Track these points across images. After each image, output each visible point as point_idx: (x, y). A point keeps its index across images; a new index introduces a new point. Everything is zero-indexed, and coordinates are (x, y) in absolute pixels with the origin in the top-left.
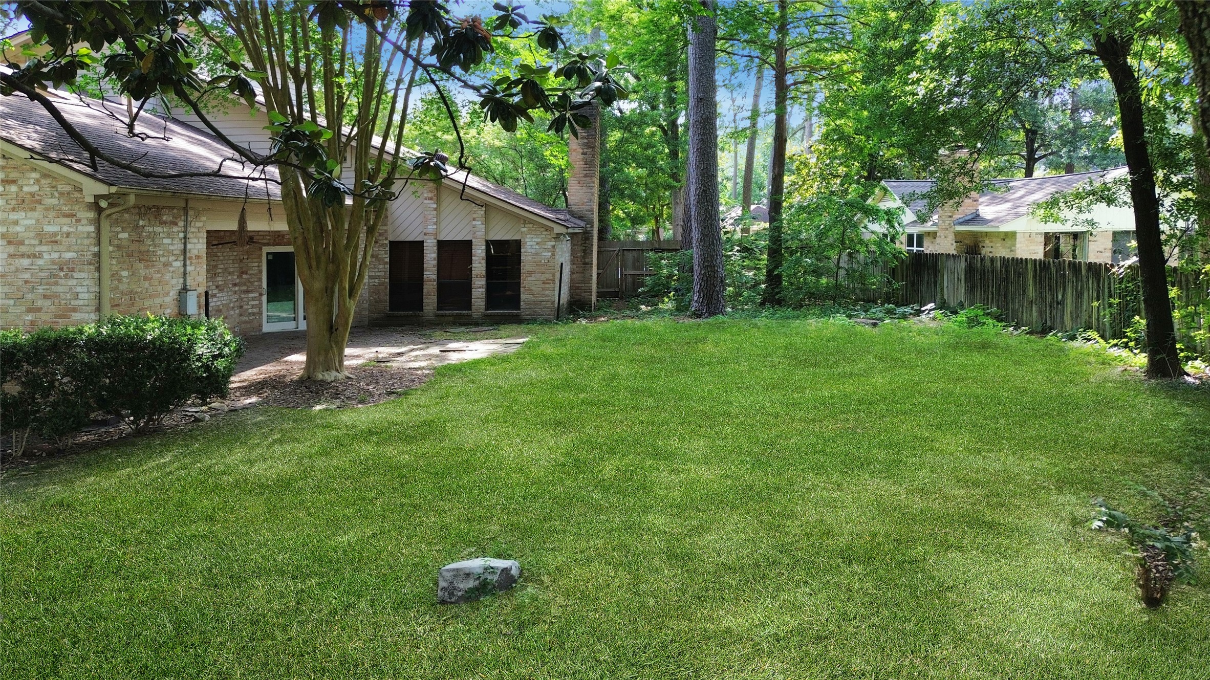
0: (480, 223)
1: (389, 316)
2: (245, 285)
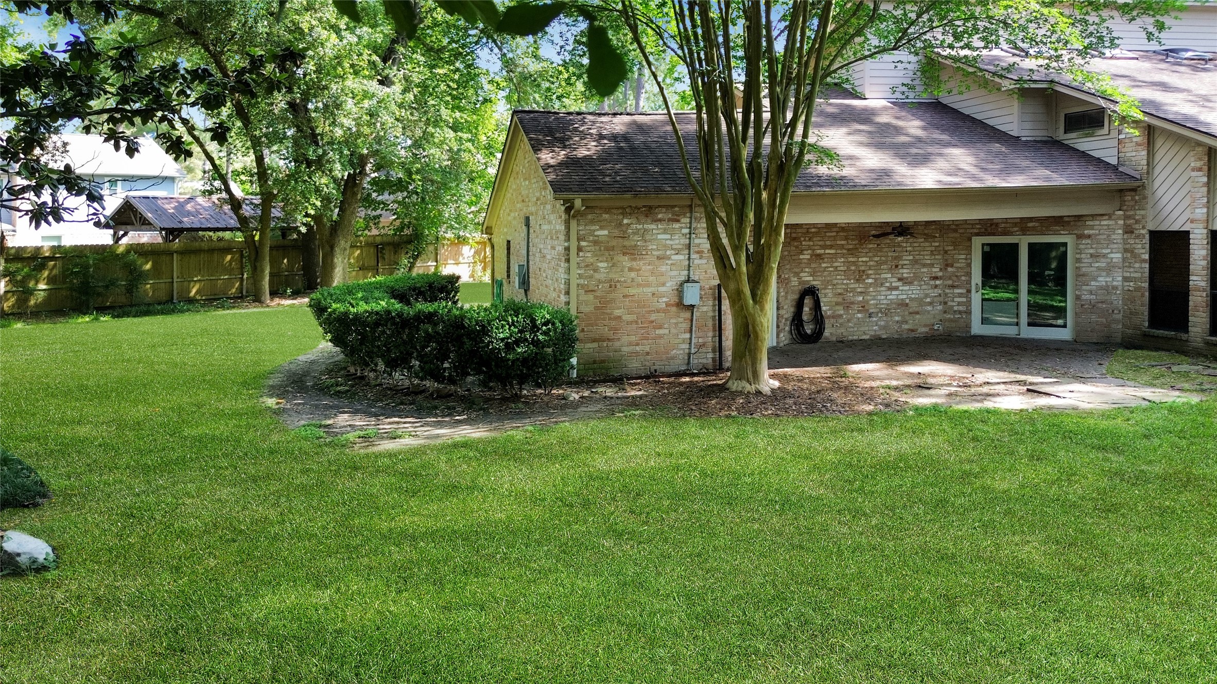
1: (1146, 335)
2: (950, 278)
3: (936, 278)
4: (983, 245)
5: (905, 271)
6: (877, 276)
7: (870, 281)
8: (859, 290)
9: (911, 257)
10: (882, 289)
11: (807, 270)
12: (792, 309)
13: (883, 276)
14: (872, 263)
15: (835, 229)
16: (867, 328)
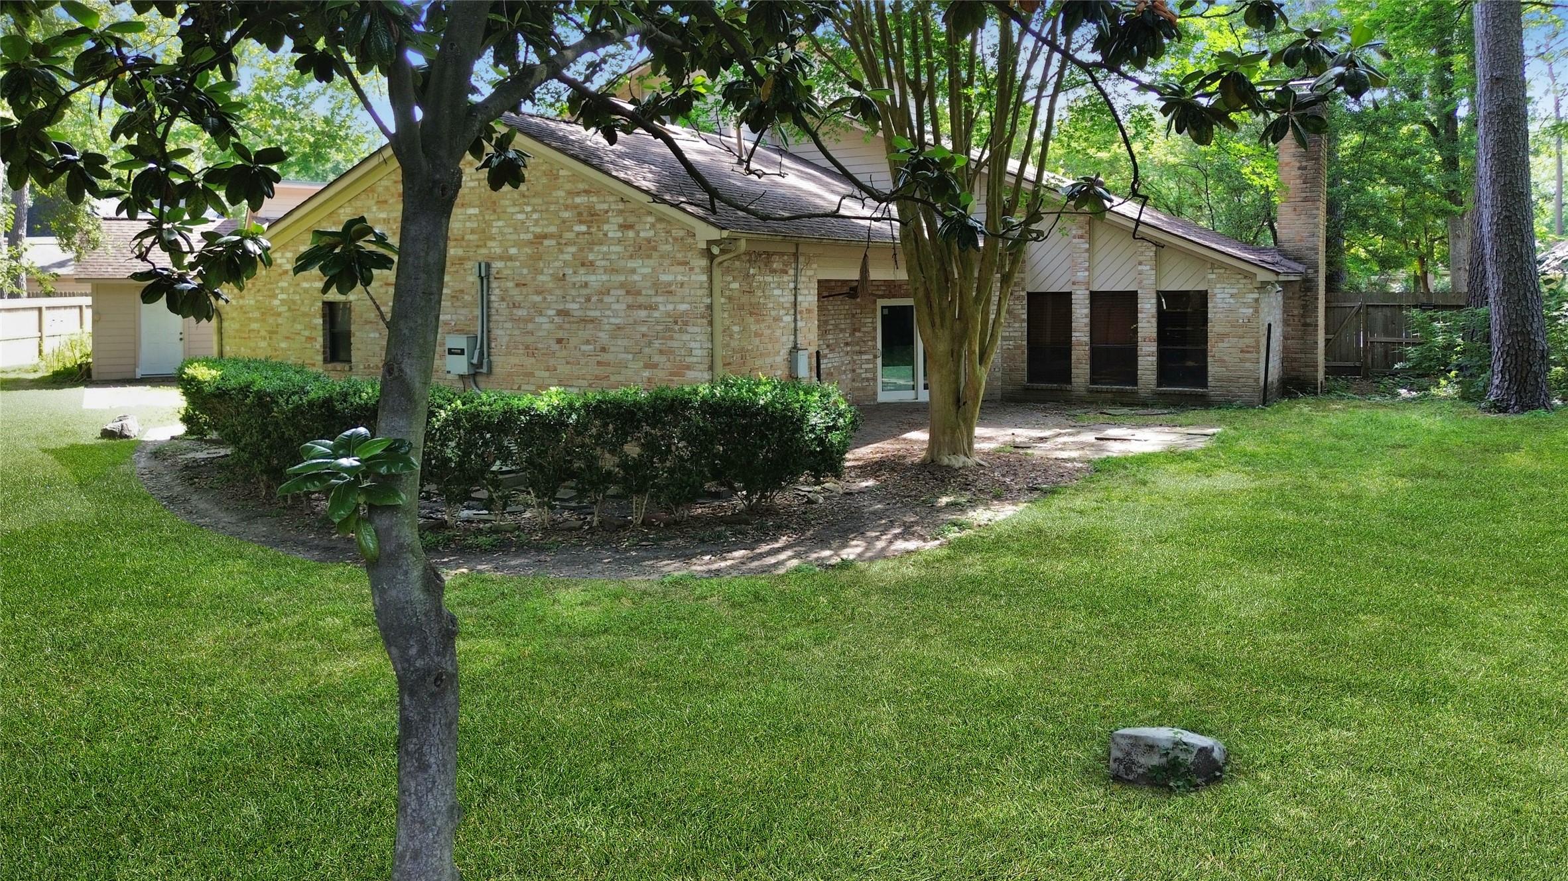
0: (1148, 267)
1: (1027, 389)
2: (858, 344)
3: (847, 344)
4: (884, 308)
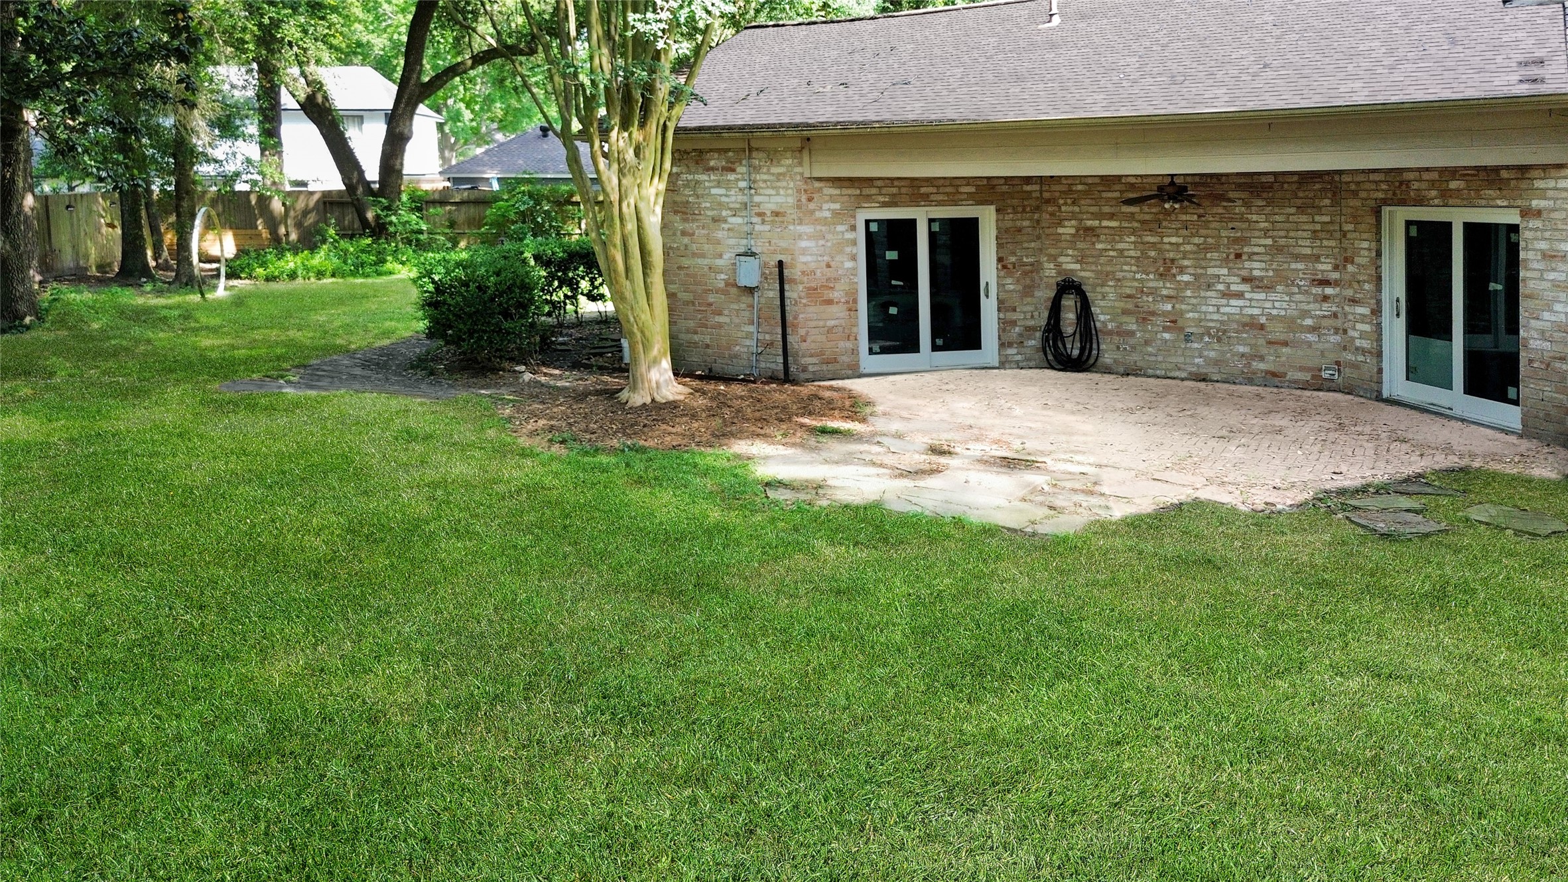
3: (1325, 283)
4: (1409, 224)
5: (1256, 265)
6: (1200, 271)
7: (1186, 278)
8: (1165, 292)
9: (1269, 242)
10: (1209, 294)
11: (1070, 252)
12: (1046, 314)
13: (1210, 271)
14: (1188, 248)
15: (1117, 187)
16: (1181, 360)
